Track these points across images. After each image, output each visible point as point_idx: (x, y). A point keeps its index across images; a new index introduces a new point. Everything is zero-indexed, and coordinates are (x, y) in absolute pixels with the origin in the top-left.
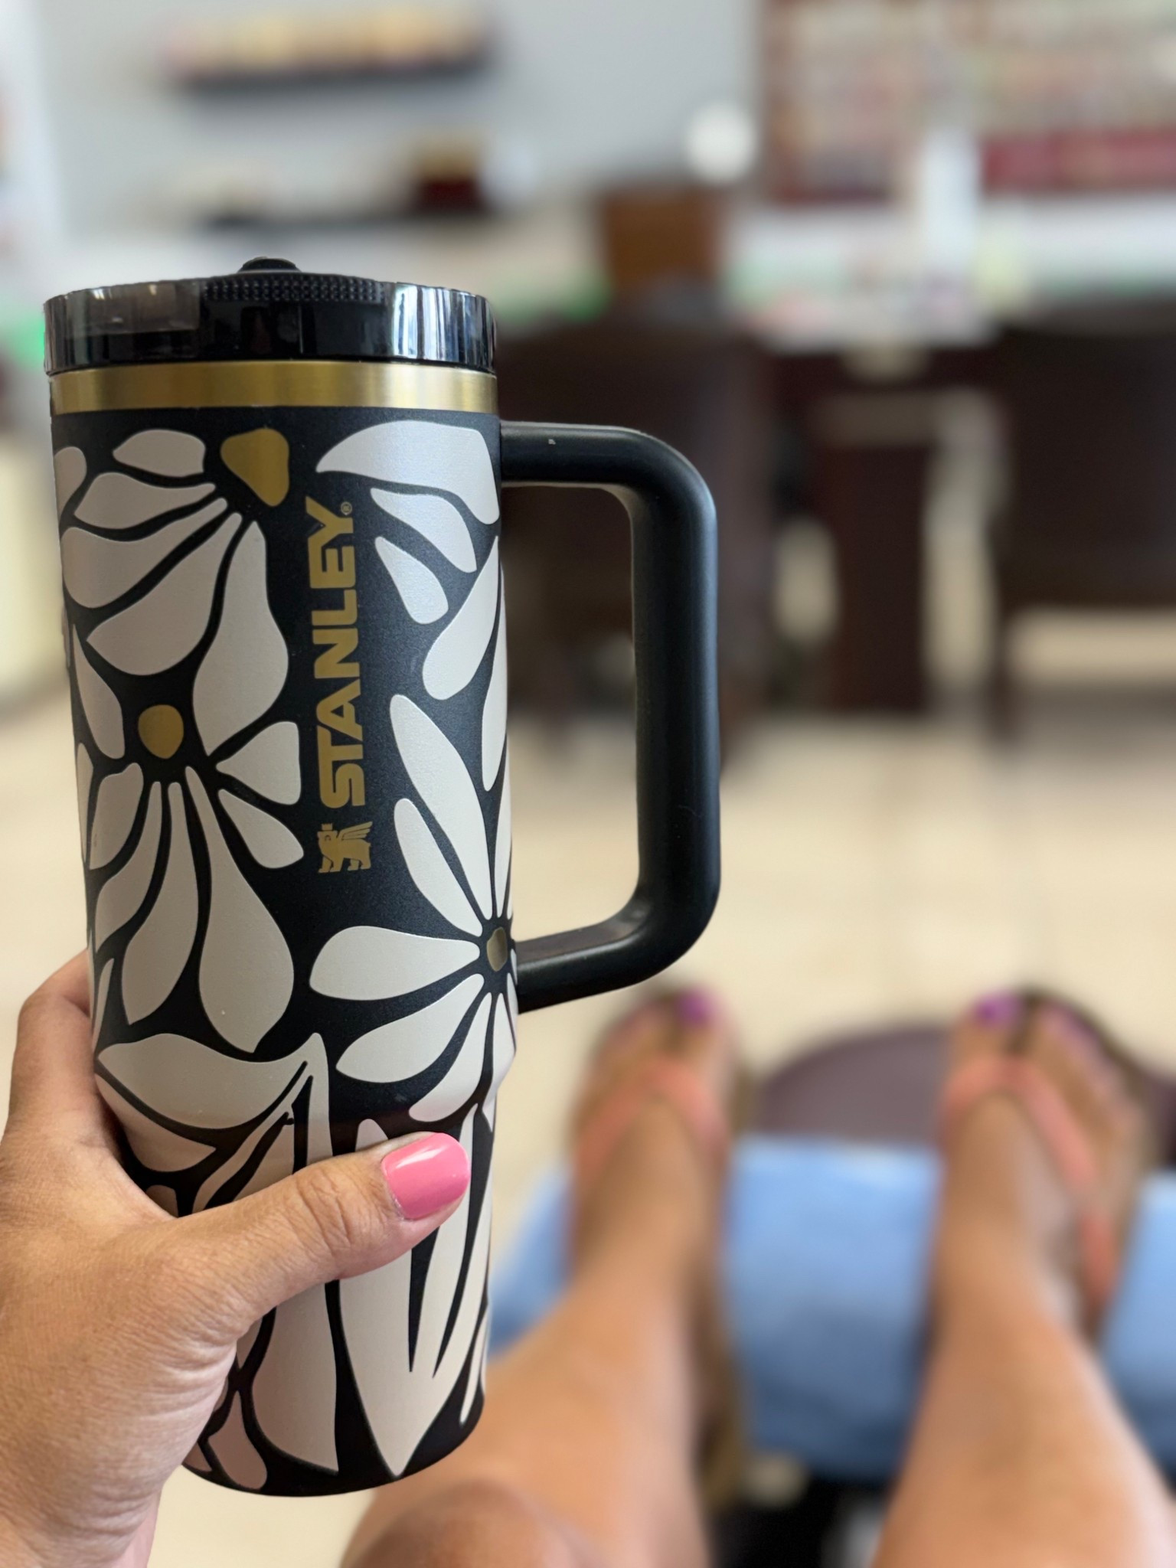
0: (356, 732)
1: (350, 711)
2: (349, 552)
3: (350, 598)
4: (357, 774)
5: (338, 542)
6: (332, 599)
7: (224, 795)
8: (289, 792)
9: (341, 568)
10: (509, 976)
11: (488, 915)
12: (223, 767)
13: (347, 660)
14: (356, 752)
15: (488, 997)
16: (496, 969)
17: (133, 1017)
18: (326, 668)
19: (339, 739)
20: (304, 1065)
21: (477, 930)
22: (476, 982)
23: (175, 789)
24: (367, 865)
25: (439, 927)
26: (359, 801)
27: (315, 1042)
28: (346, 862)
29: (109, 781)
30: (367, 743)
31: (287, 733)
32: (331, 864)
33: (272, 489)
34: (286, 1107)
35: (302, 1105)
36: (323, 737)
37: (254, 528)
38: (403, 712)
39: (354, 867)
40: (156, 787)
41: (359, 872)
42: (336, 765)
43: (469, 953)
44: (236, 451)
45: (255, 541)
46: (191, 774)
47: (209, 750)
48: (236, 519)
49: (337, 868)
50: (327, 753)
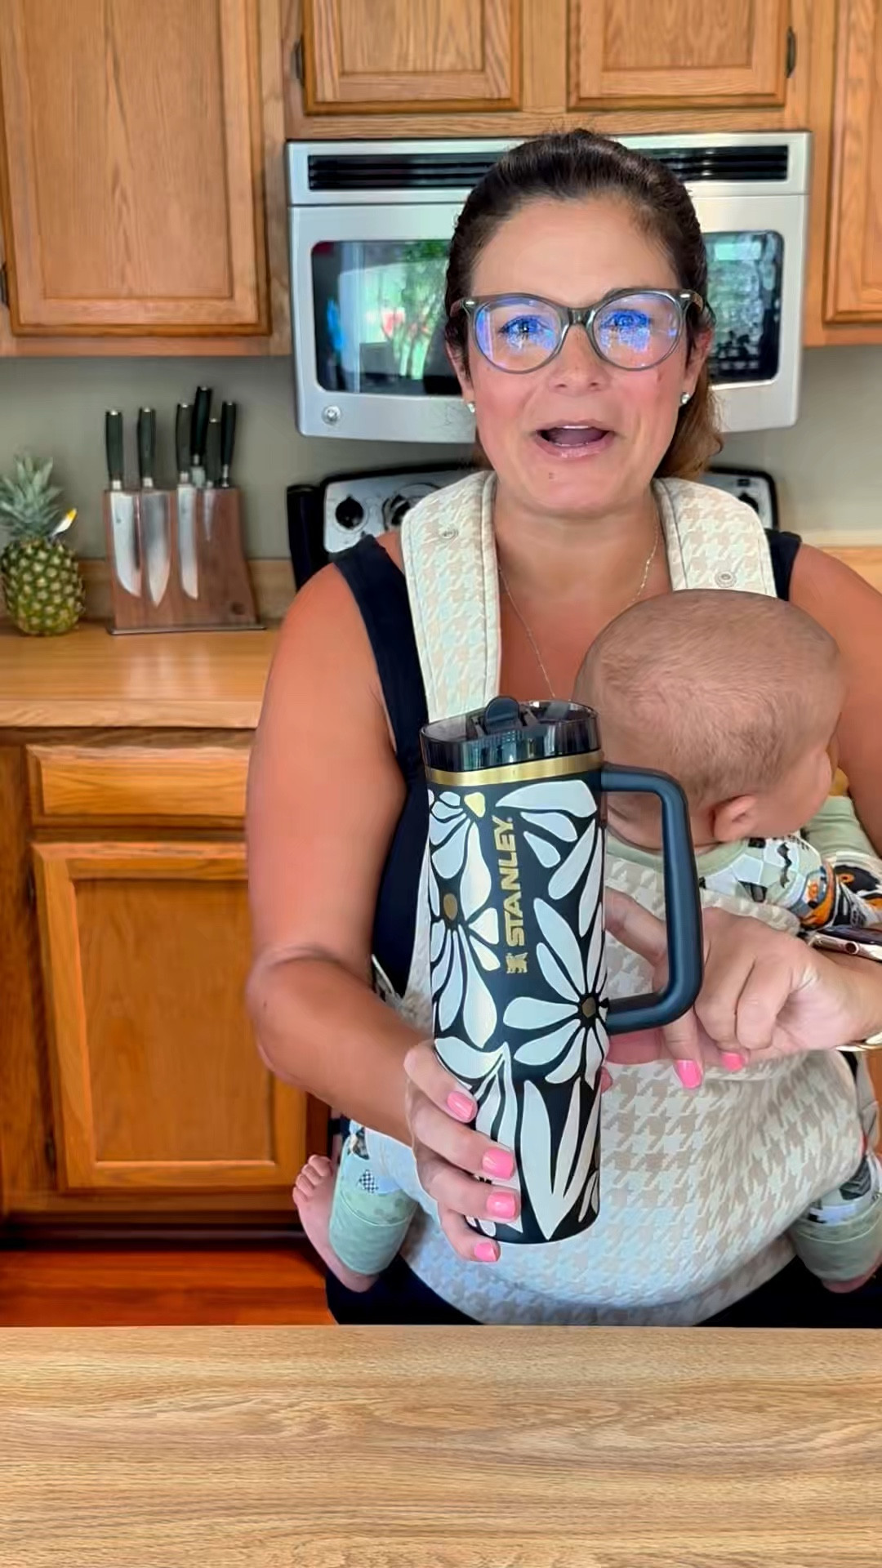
0: (520, 914)
1: (517, 904)
2: (512, 837)
3: (514, 855)
4: (521, 932)
5: (507, 833)
6: (506, 855)
7: (472, 939)
8: (494, 939)
9: (509, 842)
10: (597, 1020)
11: (583, 992)
12: (471, 926)
13: (515, 882)
14: (521, 923)
15: (583, 1030)
16: (588, 1016)
17: (443, 1029)
18: (505, 884)
19: (514, 917)
20: (501, 1056)
21: (577, 999)
22: (577, 1022)
23: (455, 933)
24: (525, 971)
25: (557, 999)
26: (522, 943)
27: (505, 1046)
28: (517, 969)
29: (435, 925)
30: (525, 918)
31: (492, 913)
32: (511, 970)
33: (480, 811)
34: (495, 1072)
35: (501, 1072)
36: (507, 915)
37: (474, 825)
38: (539, 905)
39: (520, 971)
40: (449, 931)
41: (523, 973)
42: (513, 928)
43: (575, 1010)
44: (468, 799)
45: (475, 829)
46: (460, 927)
47: (466, 918)
48: (468, 821)
49: (514, 971)
50: (509, 923)
